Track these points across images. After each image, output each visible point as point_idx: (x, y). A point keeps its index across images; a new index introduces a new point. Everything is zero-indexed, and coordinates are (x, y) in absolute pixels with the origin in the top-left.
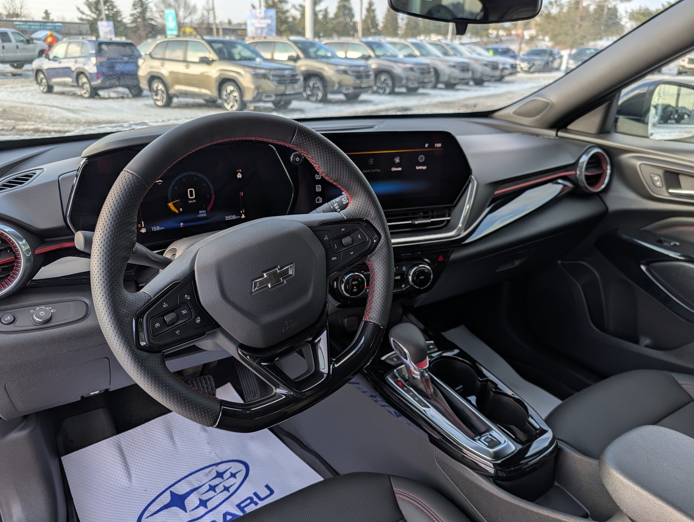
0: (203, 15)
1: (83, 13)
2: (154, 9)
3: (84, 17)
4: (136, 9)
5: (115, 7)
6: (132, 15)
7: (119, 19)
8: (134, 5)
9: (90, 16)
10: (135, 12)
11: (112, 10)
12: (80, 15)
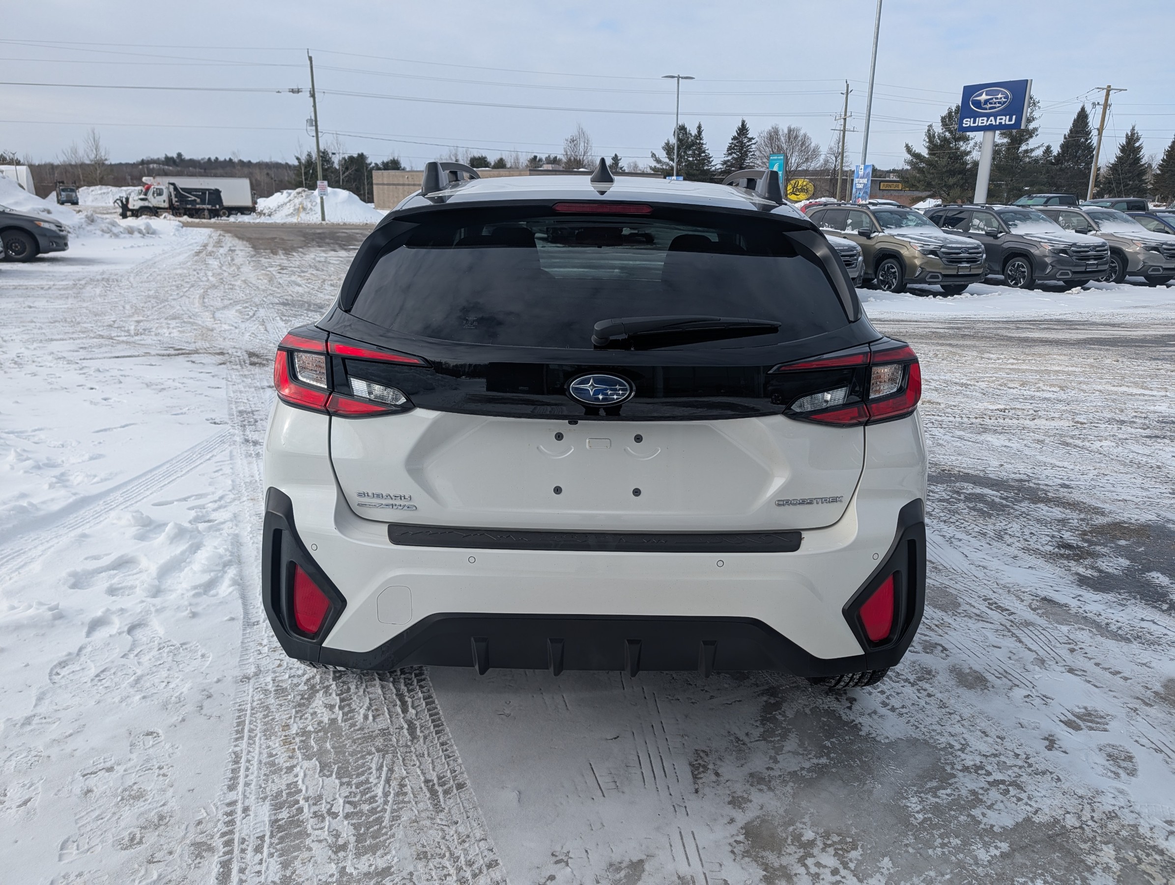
0: (826, 162)
1: (658, 161)
2: (757, 153)
3: (658, 166)
4: (730, 154)
5: (704, 152)
6: (725, 163)
7: (706, 168)
8: (730, 148)
9: (668, 164)
10: (730, 158)
11: (699, 155)
12: (654, 164)
